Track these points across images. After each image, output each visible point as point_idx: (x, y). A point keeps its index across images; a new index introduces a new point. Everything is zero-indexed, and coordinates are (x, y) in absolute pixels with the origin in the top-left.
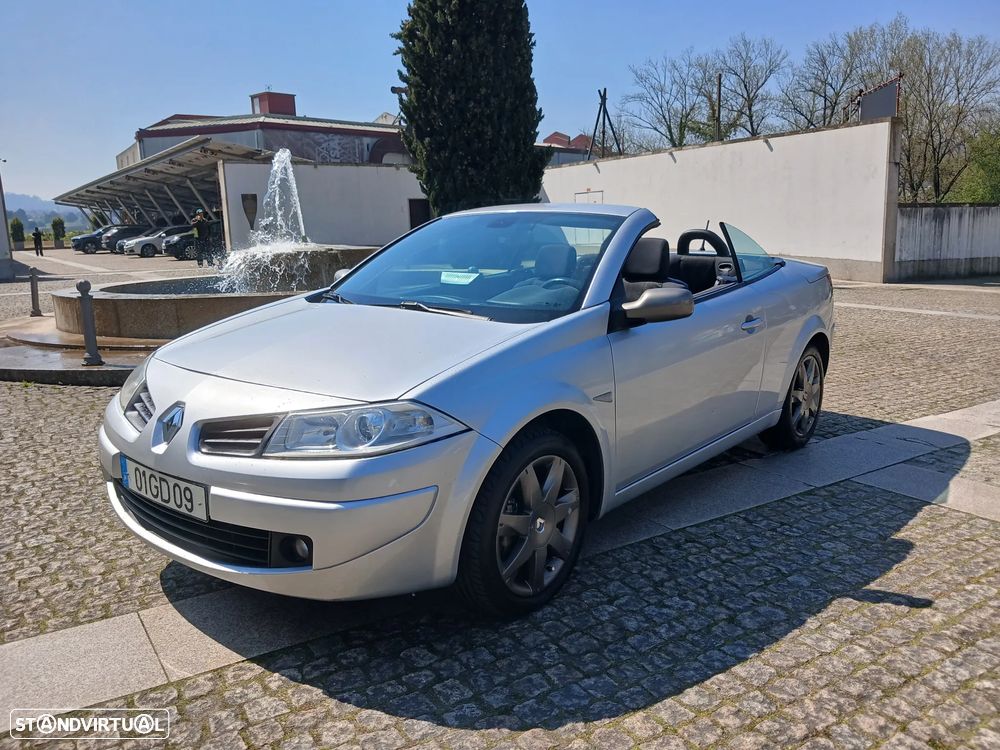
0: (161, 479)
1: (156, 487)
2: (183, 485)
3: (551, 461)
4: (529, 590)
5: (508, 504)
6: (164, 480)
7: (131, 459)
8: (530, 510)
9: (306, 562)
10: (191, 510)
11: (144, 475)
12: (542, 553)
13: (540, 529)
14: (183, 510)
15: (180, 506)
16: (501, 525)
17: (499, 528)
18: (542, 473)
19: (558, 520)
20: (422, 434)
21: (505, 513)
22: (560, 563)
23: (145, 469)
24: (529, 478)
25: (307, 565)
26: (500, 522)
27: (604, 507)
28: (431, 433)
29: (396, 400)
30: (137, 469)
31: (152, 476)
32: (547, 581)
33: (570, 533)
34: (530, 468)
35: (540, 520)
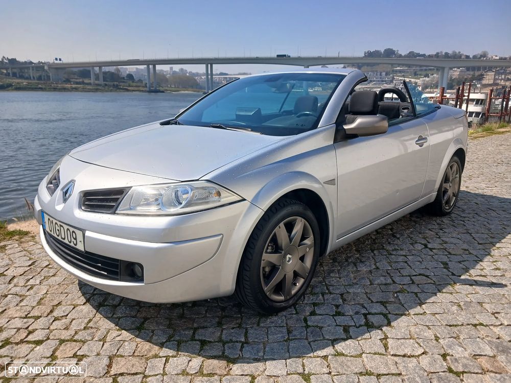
0: (61, 226)
1: (58, 230)
2: (72, 229)
3: (295, 220)
4: (282, 298)
5: (268, 246)
6: (62, 226)
7: (46, 213)
8: (283, 250)
9: (140, 279)
10: (76, 245)
11: (52, 223)
12: (290, 275)
13: (289, 261)
14: (72, 244)
15: (70, 242)
16: (264, 260)
17: (262, 261)
18: (290, 227)
19: (301, 255)
20: (214, 201)
21: (266, 252)
22: (302, 281)
23: (53, 219)
24: (281, 231)
25: (141, 281)
26: (262, 259)
27: (329, 248)
28: (220, 201)
29: (198, 180)
30: (49, 219)
31: (56, 223)
32: (293, 292)
33: (308, 262)
34: (282, 225)
35: (289, 256)
